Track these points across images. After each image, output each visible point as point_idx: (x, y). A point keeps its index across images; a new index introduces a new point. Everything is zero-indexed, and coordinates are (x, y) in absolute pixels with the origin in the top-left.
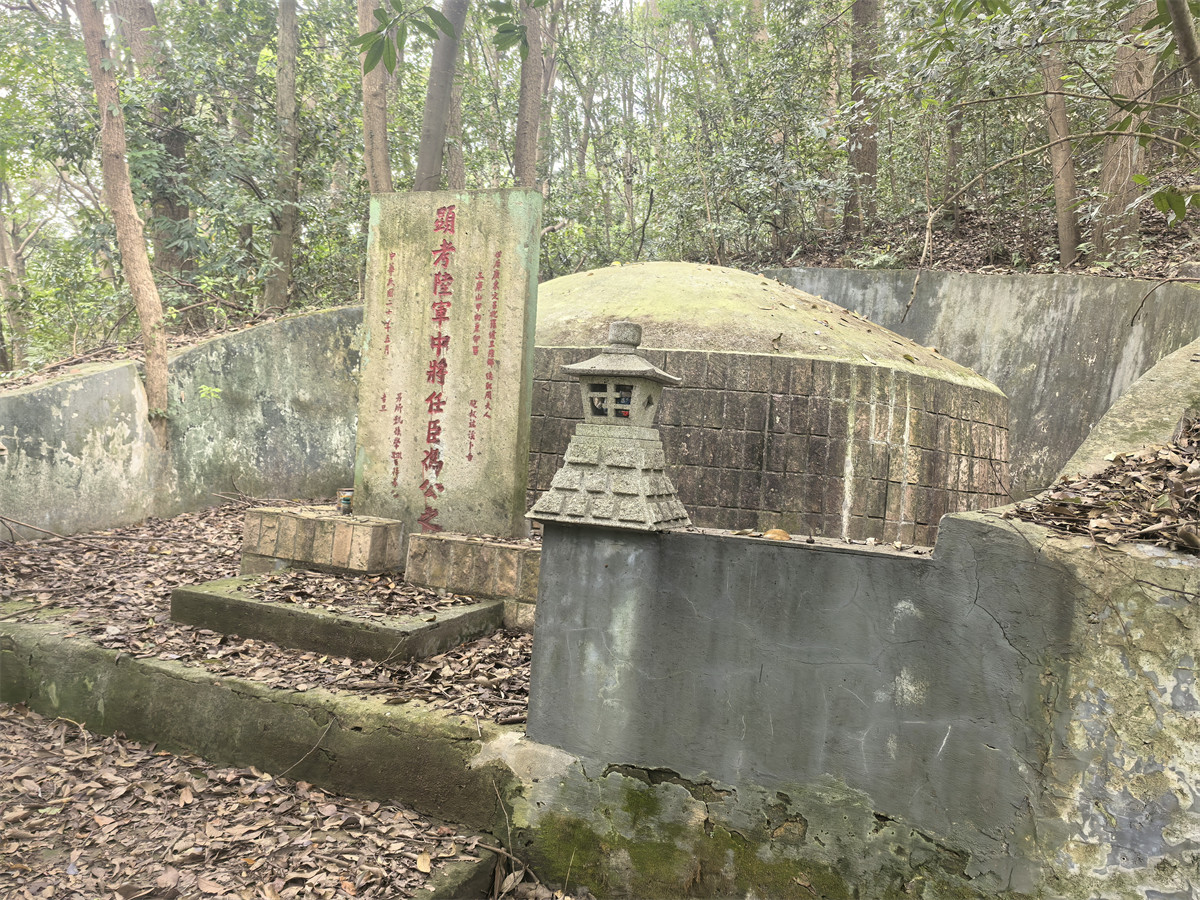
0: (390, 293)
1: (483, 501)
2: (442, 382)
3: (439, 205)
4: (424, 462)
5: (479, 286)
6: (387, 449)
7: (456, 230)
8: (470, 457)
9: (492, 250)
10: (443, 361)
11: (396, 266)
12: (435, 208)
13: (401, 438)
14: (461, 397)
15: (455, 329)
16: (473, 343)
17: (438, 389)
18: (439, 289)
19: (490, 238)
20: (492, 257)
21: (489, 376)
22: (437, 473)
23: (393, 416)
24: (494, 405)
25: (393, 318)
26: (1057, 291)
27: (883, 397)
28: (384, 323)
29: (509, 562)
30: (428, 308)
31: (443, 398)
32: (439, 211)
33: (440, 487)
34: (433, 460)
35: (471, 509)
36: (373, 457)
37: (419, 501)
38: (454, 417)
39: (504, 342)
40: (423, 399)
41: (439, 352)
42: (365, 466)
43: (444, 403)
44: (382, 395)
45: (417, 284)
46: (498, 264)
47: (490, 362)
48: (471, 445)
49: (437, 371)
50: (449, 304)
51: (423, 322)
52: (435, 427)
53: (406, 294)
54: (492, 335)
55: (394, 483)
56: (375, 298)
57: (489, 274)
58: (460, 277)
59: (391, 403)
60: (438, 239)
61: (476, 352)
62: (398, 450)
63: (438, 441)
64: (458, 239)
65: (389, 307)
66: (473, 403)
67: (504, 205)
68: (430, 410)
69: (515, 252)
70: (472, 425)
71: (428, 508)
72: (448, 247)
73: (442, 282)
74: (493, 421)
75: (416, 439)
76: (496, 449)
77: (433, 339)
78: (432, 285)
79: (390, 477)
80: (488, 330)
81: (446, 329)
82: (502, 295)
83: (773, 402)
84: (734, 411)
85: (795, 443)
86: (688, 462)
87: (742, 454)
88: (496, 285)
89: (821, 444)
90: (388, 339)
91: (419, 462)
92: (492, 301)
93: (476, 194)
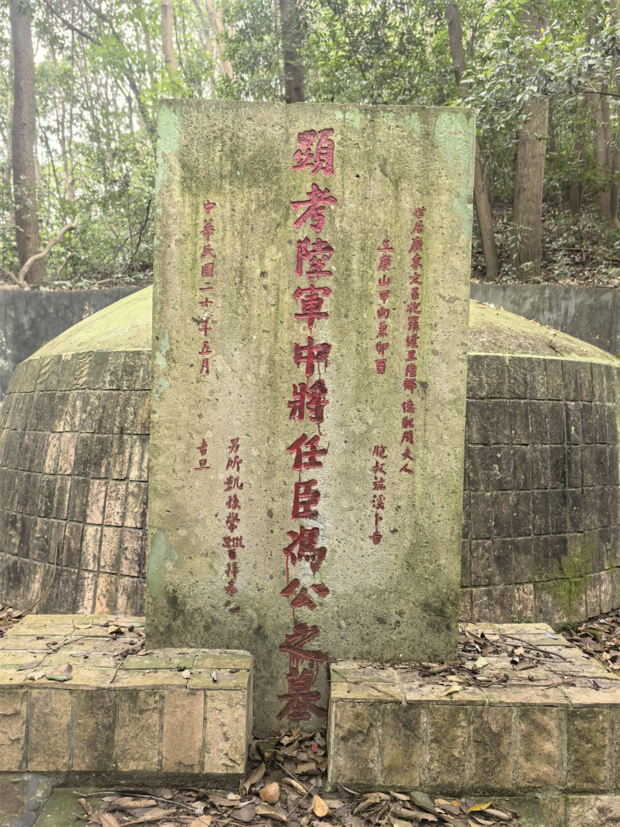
0: (207, 271)
1: (407, 606)
2: (319, 418)
3: (302, 126)
4: (288, 550)
5: (385, 262)
6: (213, 533)
7: (338, 170)
8: (377, 538)
9: (407, 204)
10: (320, 385)
11: (218, 224)
12: (295, 131)
13: (241, 513)
14: (355, 442)
15: (342, 333)
16: (376, 355)
17: (310, 429)
18: (306, 266)
19: (404, 185)
20: (408, 218)
21: (409, 406)
22: (315, 568)
23: (223, 476)
24: (418, 451)
25: (217, 312)
28: (199, 322)
30: (287, 298)
31: (322, 444)
32: (301, 136)
33: (322, 590)
34: (307, 546)
35: (381, 621)
36: (184, 549)
37: (282, 615)
38: (345, 475)
39: (435, 353)
40: (283, 447)
41: (310, 369)
43: (324, 452)
44: (198, 443)
45: (262, 257)
46: (419, 227)
47: (410, 385)
48: (378, 518)
49: (311, 401)
50: (327, 291)
51: (278, 320)
52: (307, 492)
53: (241, 272)
54: (412, 341)
55: (231, 589)
56: (176, 279)
57: (403, 244)
58: (347, 246)
59: (218, 454)
60: (304, 182)
61: (381, 367)
62: (236, 534)
63: (314, 515)
64: (342, 184)
65: (206, 294)
67: (427, 135)
68: (298, 464)
69: (450, 209)
70: (379, 485)
71: (300, 627)
72: (322, 194)
73: (314, 254)
74: (417, 478)
75: (270, 514)
76: (425, 523)
77: (298, 349)
78: (293, 259)
79: (223, 580)
80: (404, 333)
81: (323, 332)
82: (429, 277)
83: (568, 410)
84: (539, 424)
85: (587, 454)
86: (501, 486)
87: (549, 472)
88: (417, 262)
89: (602, 452)
90: (206, 348)
91: (278, 552)
92: (409, 287)
93: (374, 112)
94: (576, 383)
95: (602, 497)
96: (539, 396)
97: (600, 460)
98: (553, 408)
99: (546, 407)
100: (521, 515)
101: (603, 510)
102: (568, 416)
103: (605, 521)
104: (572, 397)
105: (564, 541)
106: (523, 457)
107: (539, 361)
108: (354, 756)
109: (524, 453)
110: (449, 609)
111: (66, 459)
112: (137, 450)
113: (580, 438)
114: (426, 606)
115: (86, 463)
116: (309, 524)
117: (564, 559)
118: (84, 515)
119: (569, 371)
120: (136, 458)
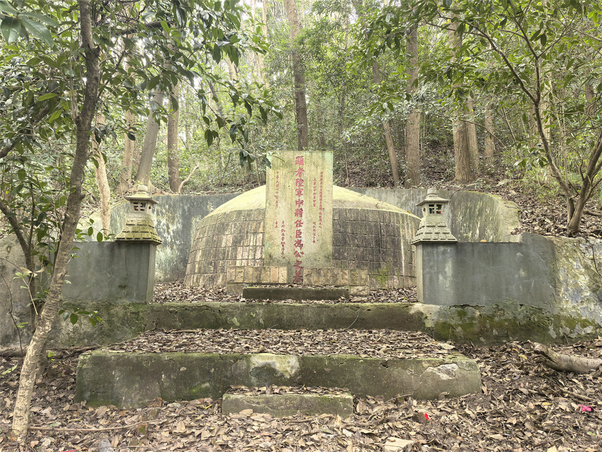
0: (277, 186)
1: (321, 257)
2: (301, 216)
3: (297, 155)
4: (295, 245)
5: (315, 183)
6: (279, 241)
7: (304, 165)
8: (314, 242)
9: (319, 171)
10: (301, 209)
11: (279, 176)
12: (295, 157)
13: (285, 237)
14: (309, 221)
15: (306, 198)
16: (313, 203)
17: (299, 219)
18: (298, 184)
19: (318, 167)
20: (319, 174)
21: (320, 213)
22: (301, 248)
23: (281, 229)
24: (323, 223)
25: (279, 194)
26: (413, 195)
27: (408, 224)
28: (276, 196)
29: (345, 274)
30: (294, 191)
31: (302, 222)
32: (297, 158)
33: (302, 253)
34: (299, 244)
35: (315, 260)
36: (272, 245)
37: (294, 259)
38: (307, 228)
39: (326, 202)
40: (293, 222)
41: (299, 206)
42: (269, 248)
44: (275, 222)
45: (289, 183)
46: (322, 176)
47: (321, 209)
48: (314, 237)
49: (299, 212)
50: (302, 189)
51: (292, 196)
52: (299, 232)
53: (284, 186)
54: (321, 200)
55: (283, 253)
56: (271, 188)
57: (318, 180)
58: (307, 180)
59: (280, 224)
60: (298, 167)
61: (314, 205)
62: (284, 241)
63: (300, 237)
64: (305, 167)
65: (277, 191)
66: (314, 223)
67: (323, 157)
68: (297, 226)
69: (328, 172)
70: (314, 230)
71: (298, 261)
72: (301, 170)
73: (300, 182)
74: (323, 229)
75: (291, 237)
76: (324, 238)
77: (296, 202)
78: (295, 183)
79: (281, 251)
80: (319, 198)
81: (302, 198)
82: (324, 186)
83: (380, 225)
84: (370, 229)
85: (388, 239)
86: (358, 246)
87: (374, 243)
88: (321, 183)
89: (394, 239)
90: (277, 202)
91: (293, 245)
92: (320, 188)
93: (312, 152)
94: (384, 217)
95: (394, 253)
96: (370, 221)
97: (393, 241)
98: (375, 224)
99: (373, 224)
100: (365, 255)
101: (395, 257)
102: (380, 227)
103: (395, 260)
104: (382, 221)
105: (380, 264)
106: (365, 238)
107: (370, 211)
108: (308, 279)
110: (330, 257)
111: (229, 242)
112: (252, 237)
113: (385, 234)
114: (325, 257)
115: (236, 243)
116: (300, 239)
117: (379, 269)
118: (236, 257)
119: (382, 214)
120: (252, 239)
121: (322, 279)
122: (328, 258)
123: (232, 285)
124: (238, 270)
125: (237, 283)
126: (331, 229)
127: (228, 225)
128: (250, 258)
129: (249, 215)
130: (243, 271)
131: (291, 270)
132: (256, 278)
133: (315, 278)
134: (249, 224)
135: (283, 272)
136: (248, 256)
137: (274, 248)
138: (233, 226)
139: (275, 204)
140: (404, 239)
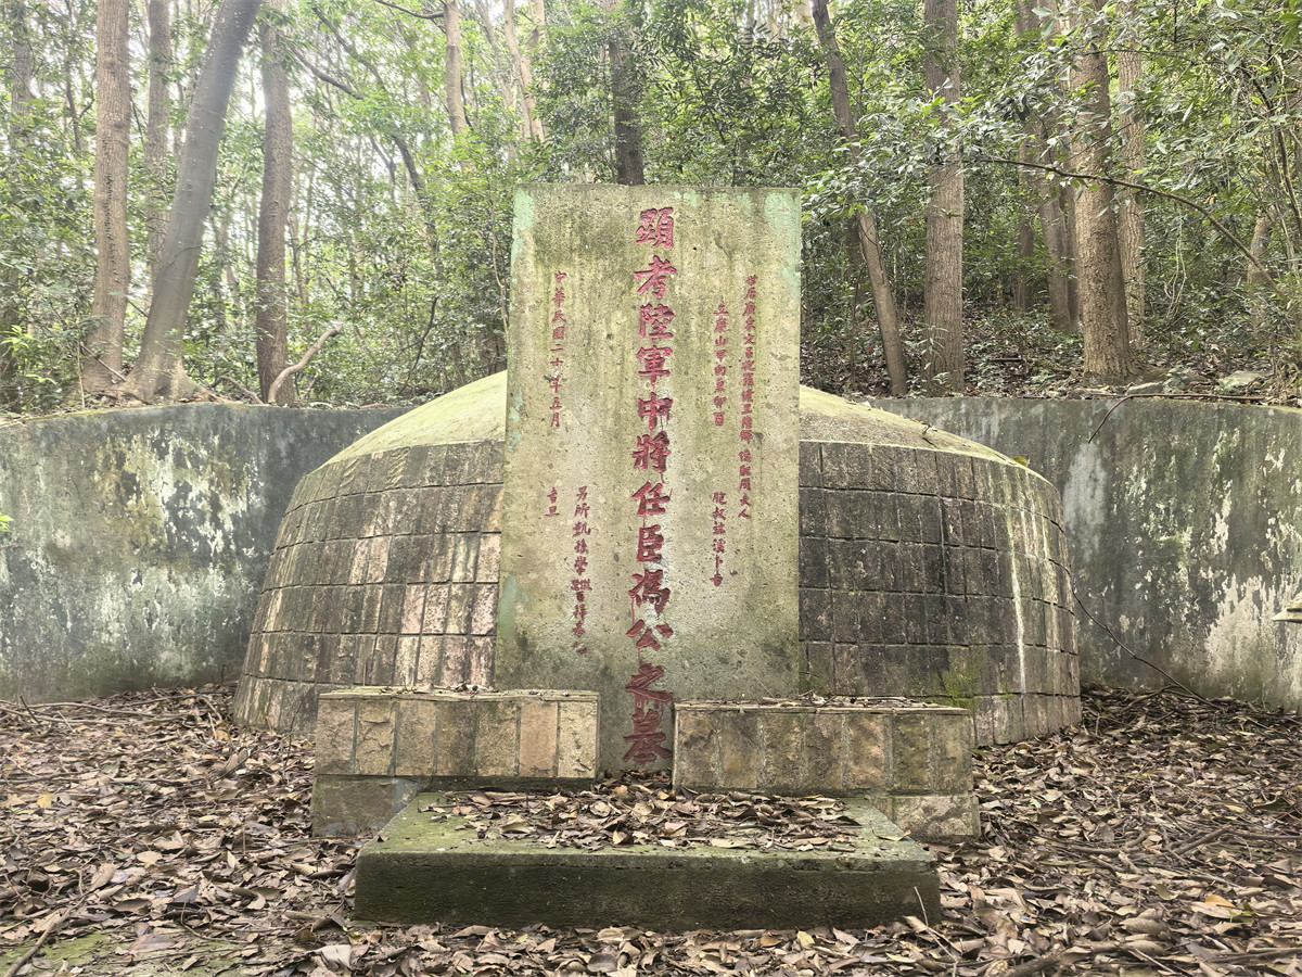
0: (558, 334)
1: (747, 646)
2: (662, 467)
3: (645, 205)
4: (633, 592)
5: (722, 325)
6: (561, 576)
7: (677, 244)
8: (718, 580)
9: (741, 272)
10: (663, 436)
11: (568, 292)
12: (637, 210)
13: (589, 558)
14: (696, 489)
15: (683, 388)
16: (714, 408)
17: (655, 478)
18: (649, 328)
19: (737, 256)
20: (741, 284)
21: (746, 456)
22: (659, 609)
23: (571, 522)
24: (756, 498)
25: (567, 370)
28: (549, 379)
30: (631, 357)
31: (665, 491)
32: (644, 215)
33: (666, 630)
34: (652, 588)
35: (724, 661)
36: (532, 594)
37: (628, 656)
38: (687, 520)
39: (769, 406)
40: (628, 495)
41: (654, 422)
42: (520, 608)
43: (667, 498)
45: (608, 321)
46: (752, 293)
47: (746, 436)
48: (719, 561)
49: (654, 451)
50: (668, 350)
51: (622, 378)
52: (652, 535)
53: (590, 335)
54: (747, 396)
55: (578, 631)
56: (530, 342)
57: (737, 308)
58: (685, 311)
59: (567, 501)
60: (647, 254)
61: (720, 422)
62: (584, 577)
63: (658, 558)
64: (681, 256)
65: (557, 354)
66: (720, 497)
67: (757, 212)
68: (642, 510)
69: (780, 277)
70: (719, 530)
71: (645, 666)
72: (664, 265)
73: (656, 319)
74: (755, 523)
75: (616, 557)
76: (764, 565)
77: (641, 403)
78: (636, 323)
79: (570, 620)
80: (739, 389)
81: (665, 388)
82: (762, 338)
83: (944, 507)
84: (909, 520)
85: (970, 558)
86: (867, 586)
87: (923, 574)
88: (751, 324)
89: (990, 558)
90: (556, 404)
91: (623, 593)
92: (744, 346)
93: (709, 193)
94: (953, 478)
95: (991, 609)
96: (908, 490)
97: (987, 567)
98: (926, 503)
99: (917, 502)
100: (892, 620)
101: (993, 625)
102: (944, 513)
103: (997, 637)
104: (948, 492)
105: (945, 654)
106: (892, 555)
107: (907, 452)
108: (695, 762)
109: (894, 551)
110: (789, 650)
111: (377, 566)
112: (462, 549)
113: (960, 539)
114: (767, 646)
115: (401, 568)
116: (654, 567)
117: (945, 674)
118: (399, 625)
119: (947, 465)
120: (461, 558)
121: (762, 760)
122: (781, 652)
123: (340, 786)
124: (369, 716)
125: (361, 777)
126: (792, 526)
127: (374, 501)
128: (453, 628)
129: (453, 465)
130: (392, 717)
131: (613, 704)
132: (454, 751)
133: (731, 757)
134: (450, 498)
135: (579, 726)
136: (445, 623)
137: (539, 607)
138: (392, 504)
139: (547, 412)
140: (1021, 557)
